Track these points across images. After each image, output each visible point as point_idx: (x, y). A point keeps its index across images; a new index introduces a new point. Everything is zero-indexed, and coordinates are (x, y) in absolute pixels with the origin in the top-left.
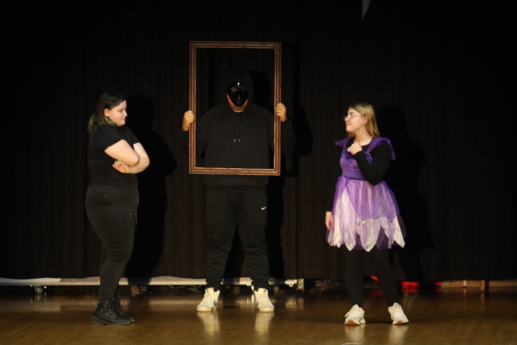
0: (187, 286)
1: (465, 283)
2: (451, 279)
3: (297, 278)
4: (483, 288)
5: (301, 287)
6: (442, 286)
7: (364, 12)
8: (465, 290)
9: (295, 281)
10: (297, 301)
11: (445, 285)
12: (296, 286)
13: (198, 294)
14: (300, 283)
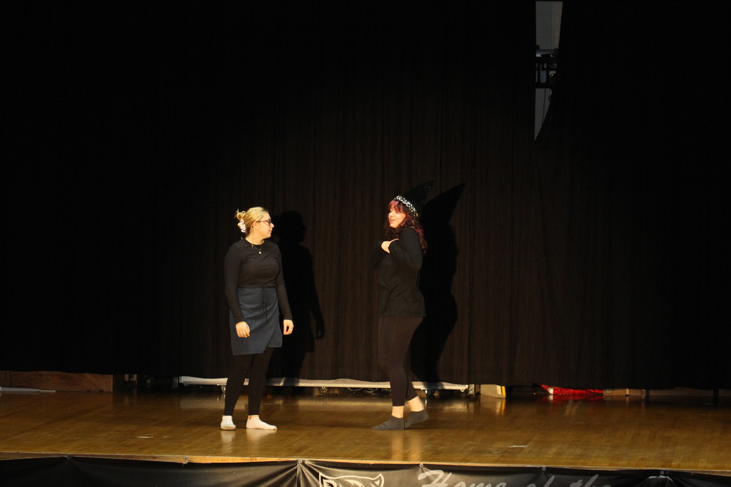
0: (364, 389)
1: (628, 392)
2: (613, 387)
3: (469, 383)
4: (644, 396)
5: (472, 392)
6: (604, 394)
7: (536, 135)
8: (627, 398)
9: (467, 386)
10: (468, 406)
11: (608, 393)
12: (467, 391)
13: (374, 396)
14: (471, 388)
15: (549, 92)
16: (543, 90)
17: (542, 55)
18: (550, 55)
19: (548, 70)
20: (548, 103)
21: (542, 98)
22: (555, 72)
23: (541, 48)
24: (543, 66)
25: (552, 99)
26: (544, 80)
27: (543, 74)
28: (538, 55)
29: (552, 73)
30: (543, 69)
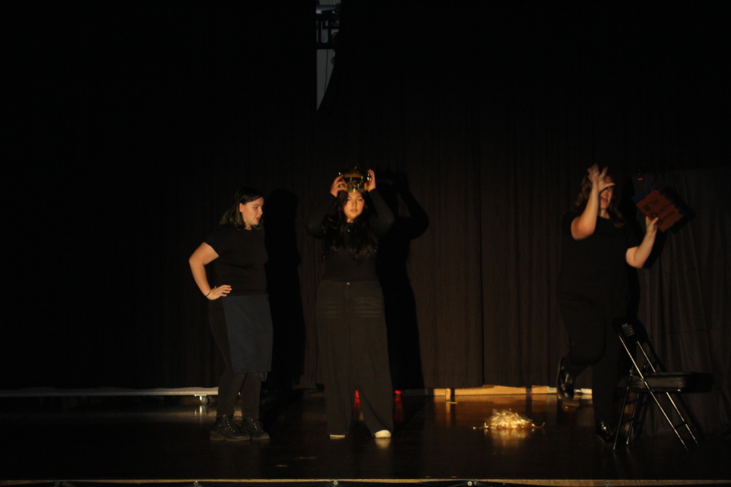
0: (130, 397)
4: (448, 397)
7: (319, 103)
15: (332, 53)
16: (326, 50)
17: (323, 12)
18: (331, 11)
19: (330, 28)
20: (331, 67)
21: (325, 61)
22: (337, 31)
23: (321, 3)
24: (324, 24)
25: (336, 61)
26: (325, 40)
27: (325, 33)
28: (318, 12)
29: (334, 31)
30: (325, 28)
